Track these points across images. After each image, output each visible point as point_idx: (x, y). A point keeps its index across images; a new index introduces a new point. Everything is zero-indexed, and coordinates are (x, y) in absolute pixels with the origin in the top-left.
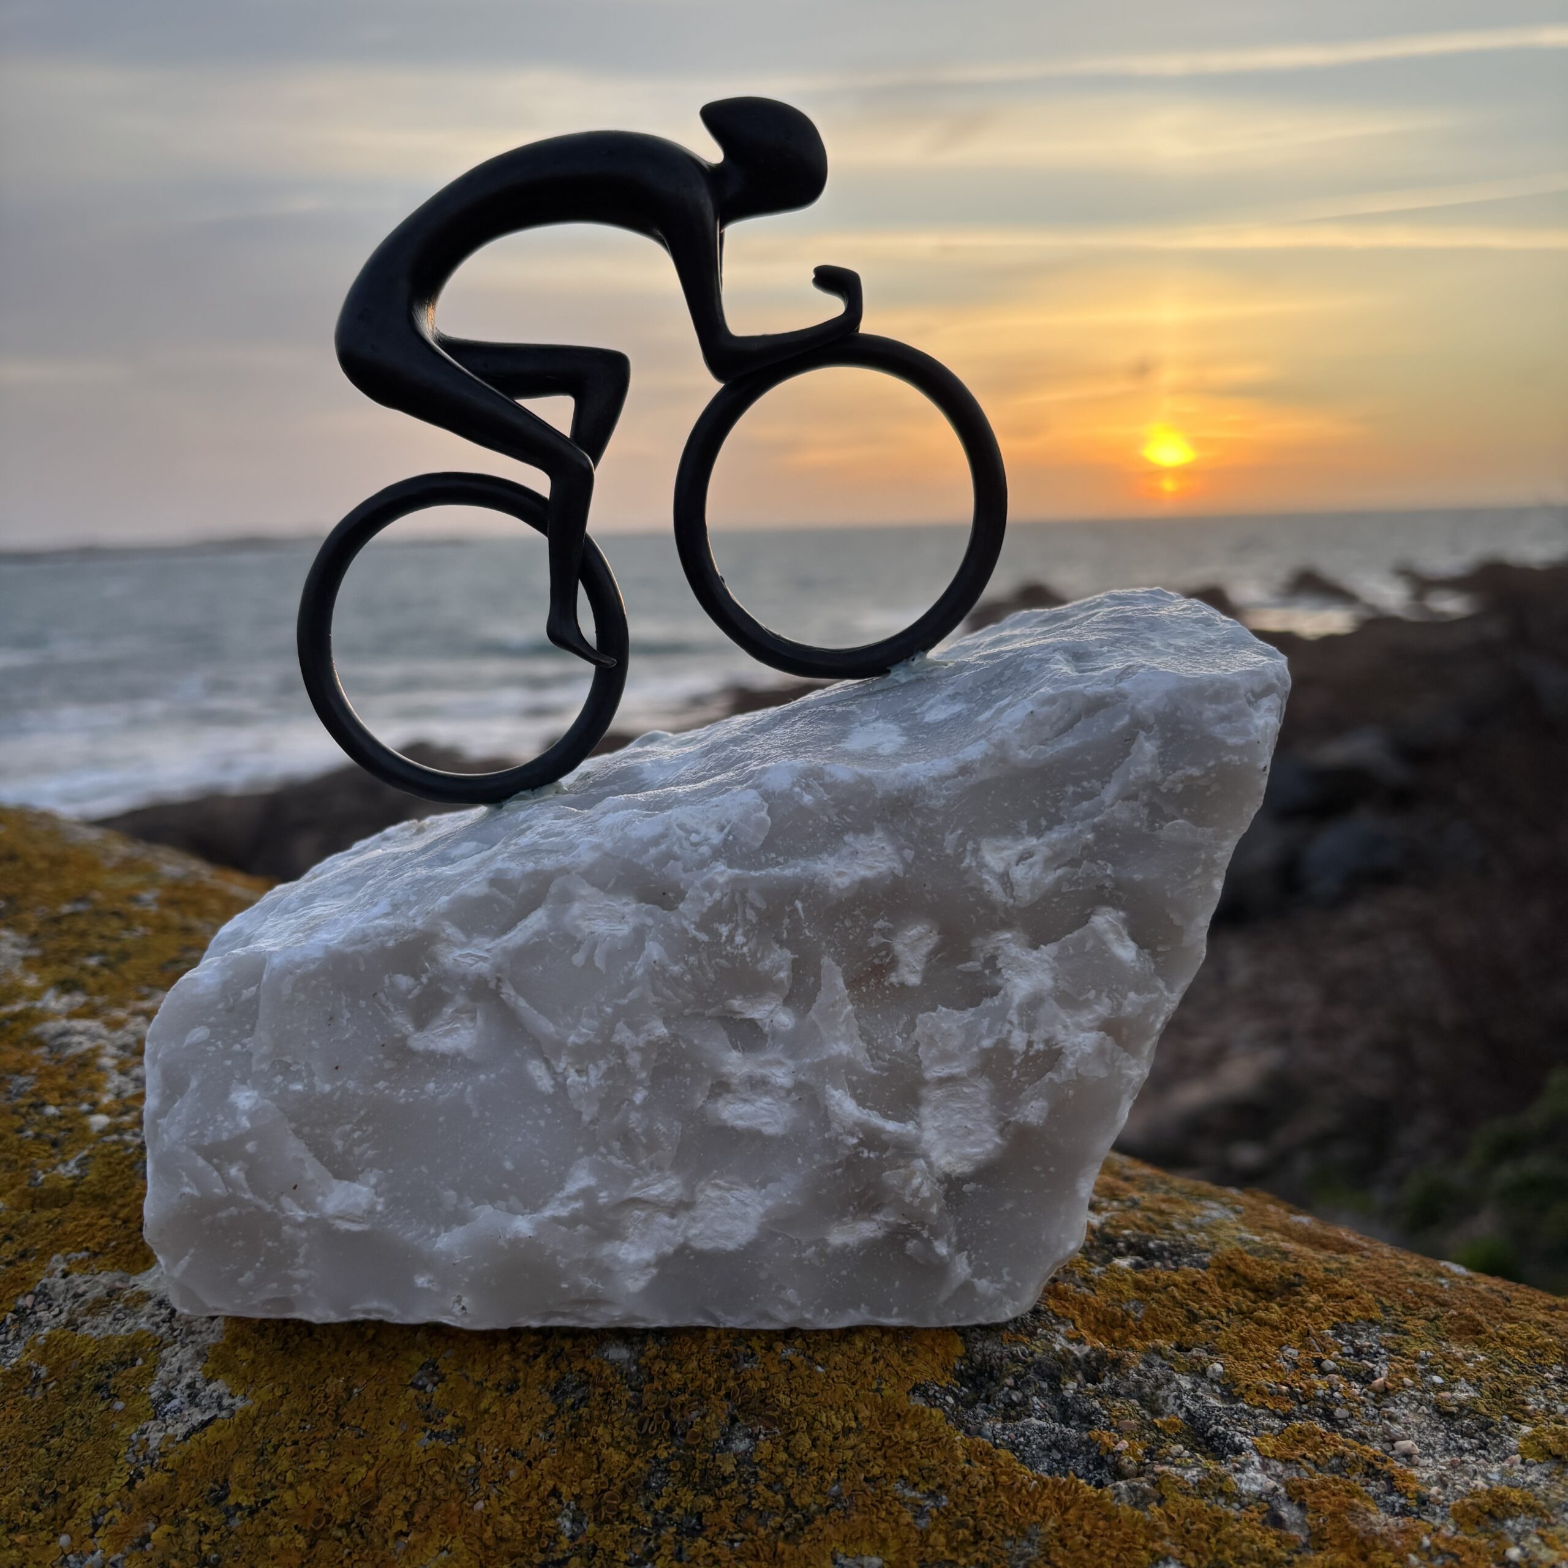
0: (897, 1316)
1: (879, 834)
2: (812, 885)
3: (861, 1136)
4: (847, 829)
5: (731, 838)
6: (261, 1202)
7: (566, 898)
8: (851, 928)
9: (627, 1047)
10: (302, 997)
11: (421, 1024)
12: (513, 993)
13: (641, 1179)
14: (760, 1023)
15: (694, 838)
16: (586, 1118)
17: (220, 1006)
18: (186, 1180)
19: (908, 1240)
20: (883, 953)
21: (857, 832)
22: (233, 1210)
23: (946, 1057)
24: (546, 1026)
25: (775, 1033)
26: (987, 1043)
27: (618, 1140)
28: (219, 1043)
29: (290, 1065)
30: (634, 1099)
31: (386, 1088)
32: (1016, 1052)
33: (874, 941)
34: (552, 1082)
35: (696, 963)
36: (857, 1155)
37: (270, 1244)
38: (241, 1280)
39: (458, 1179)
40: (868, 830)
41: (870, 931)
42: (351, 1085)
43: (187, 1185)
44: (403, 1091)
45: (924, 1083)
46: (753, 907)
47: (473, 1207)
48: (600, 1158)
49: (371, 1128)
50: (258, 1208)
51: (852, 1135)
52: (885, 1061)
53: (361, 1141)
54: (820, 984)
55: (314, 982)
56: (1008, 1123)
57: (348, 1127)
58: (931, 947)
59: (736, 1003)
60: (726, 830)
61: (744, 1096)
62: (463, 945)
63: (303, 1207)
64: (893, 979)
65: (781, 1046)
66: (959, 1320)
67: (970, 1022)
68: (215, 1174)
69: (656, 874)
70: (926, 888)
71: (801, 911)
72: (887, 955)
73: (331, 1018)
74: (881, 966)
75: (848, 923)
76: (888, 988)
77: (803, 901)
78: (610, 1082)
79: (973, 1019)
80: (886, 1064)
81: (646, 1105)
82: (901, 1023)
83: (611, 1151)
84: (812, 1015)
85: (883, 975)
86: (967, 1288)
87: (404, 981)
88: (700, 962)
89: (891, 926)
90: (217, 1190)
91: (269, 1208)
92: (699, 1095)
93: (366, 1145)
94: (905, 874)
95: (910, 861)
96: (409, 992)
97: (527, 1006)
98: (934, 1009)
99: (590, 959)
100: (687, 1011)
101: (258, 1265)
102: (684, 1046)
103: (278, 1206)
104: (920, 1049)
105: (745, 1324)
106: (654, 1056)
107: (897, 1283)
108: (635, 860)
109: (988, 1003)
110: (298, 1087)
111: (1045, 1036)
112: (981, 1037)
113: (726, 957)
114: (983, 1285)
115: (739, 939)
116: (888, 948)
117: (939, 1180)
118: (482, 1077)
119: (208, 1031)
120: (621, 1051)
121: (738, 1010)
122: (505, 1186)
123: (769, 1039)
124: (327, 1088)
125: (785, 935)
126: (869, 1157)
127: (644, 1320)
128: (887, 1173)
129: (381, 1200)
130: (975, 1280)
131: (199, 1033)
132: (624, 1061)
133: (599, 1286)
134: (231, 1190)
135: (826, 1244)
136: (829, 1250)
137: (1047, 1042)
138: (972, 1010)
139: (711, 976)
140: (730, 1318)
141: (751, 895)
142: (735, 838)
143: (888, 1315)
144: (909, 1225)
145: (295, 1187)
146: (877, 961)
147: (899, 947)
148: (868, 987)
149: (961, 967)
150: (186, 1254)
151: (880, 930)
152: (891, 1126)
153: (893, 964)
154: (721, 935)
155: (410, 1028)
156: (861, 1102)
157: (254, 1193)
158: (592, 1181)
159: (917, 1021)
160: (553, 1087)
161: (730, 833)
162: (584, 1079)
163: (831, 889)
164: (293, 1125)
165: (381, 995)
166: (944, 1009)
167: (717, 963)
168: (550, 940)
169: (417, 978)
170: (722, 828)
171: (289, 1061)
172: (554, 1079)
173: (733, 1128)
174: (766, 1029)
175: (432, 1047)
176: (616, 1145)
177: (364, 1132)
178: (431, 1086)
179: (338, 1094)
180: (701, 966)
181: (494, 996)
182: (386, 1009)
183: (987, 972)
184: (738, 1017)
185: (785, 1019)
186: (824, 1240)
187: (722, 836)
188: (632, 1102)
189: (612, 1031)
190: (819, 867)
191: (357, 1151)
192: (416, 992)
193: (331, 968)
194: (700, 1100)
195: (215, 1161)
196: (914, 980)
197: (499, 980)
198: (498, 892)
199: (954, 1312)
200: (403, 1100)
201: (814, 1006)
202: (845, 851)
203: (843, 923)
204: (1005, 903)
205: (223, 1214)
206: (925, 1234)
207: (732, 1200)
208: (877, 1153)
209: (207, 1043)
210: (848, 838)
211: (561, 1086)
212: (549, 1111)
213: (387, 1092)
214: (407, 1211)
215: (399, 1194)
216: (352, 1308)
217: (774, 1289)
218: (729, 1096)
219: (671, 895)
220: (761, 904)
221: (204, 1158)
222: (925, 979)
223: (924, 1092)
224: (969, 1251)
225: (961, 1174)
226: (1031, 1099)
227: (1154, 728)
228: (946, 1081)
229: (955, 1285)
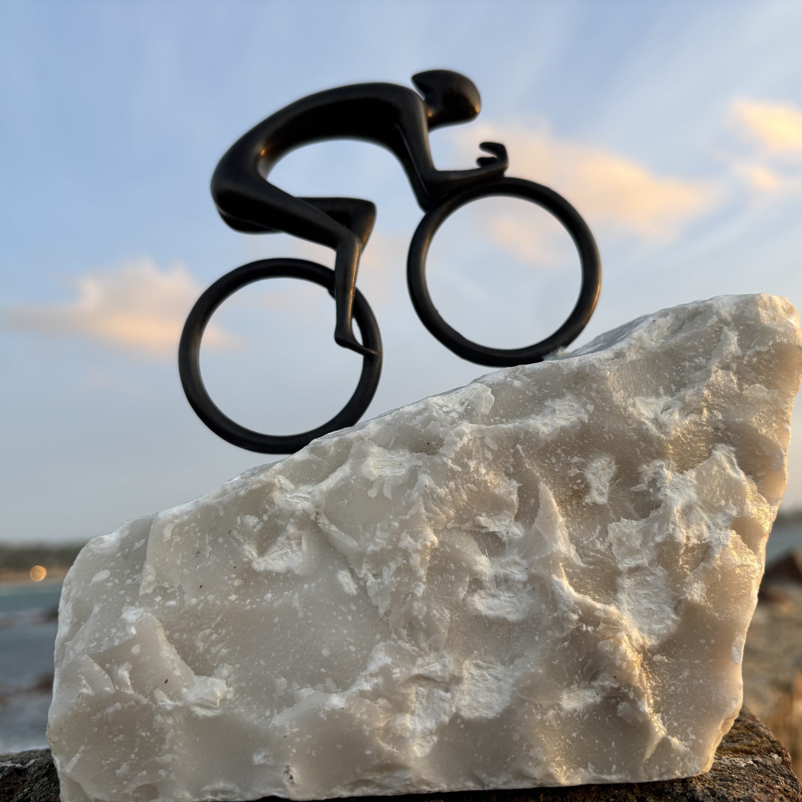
0: (616, 772)
1: (569, 397)
2: (527, 433)
3: (580, 613)
4: (545, 397)
5: (470, 407)
6: (141, 697)
7: (363, 456)
8: (556, 463)
9: (410, 551)
10: (178, 539)
11: (262, 552)
12: (327, 522)
13: (423, 659)
14: (499, 535)
15: (445, 409)
16: (382, 611)
17: (119, 554)
18: (84, 682)
19: (618, 703)
20: (579, 481)
21: (553, 398)
22: (118, 705)
23: (632, 552)
24: (351, 543)
25: (511, 542)
26: (659, 539)
27: (405, 627)
28: (116, 580)
29: (167, 589)
30: (416, 592)
31: (236, 599)
32: (679, 544)
33: (574, 471)
34: (356, 586)
35: (454, 487)
36: (578, 629)
37: (144, 734)
38: (118, 771)
39: (288, 667)
40: (561, 396)
41: (569, 465)
42: (211, 597)
43: (85, 687)
44: (249, 601)
45: (618, 573)
46: (489, 449)
47: (299, 690)
48: (392, 643)
49: (224, 632)
50: (137, 702)
51: (574, 612)
52: (590, 557)
53: (218, 642)
54: (539, 503)
55: (187, 528)
56: (680, 602)
57: (208, 631)
58: (612, 474)
59: (483, 520)
60: (466, 404)
61: (493, 591)
62: (293, 491)
63: (171, 698)
64: (588, 500)
65: (516, 550)
66: (661, 775)
67: (644, 528)
68: (107, 676)
69: (422, 430)
70: (604, 430)
71: (521, 451)
72: (582, 483)
73: (198, 553)
74: (578, 491)
75: (553, 460)
76: (584, 507)
77: (521, 444)
78: (399, 579)
79: (646, 525)
80: (591, 559)
81: (426, 597)
82: (597, 531)
83: (400, 638)
84: (536, 525)
85: (580, 498)
86: (665, 744)
87: (251, 520)
88: (457, 486)
89: (583, 460)
90: (107, 689)
91: (145, 701)
92: (461, 589)
93: (220, 645)
94: (589, 420)
95: (592, 412)
96: (254, 527)
97: (338, 530)
98: (619, 520)
99: (381, 492)
100: (450, 525)
101: (133, 756)
102: (449, 550)
103: (153, 699)
104: (613, 549)
105: (505, 783)
106: (428, 558)
107: (613, 744)
108: (407, 423)
109: (653, 514)
110: (172, 603)
111: (698, 533)
112: (655, 535)
113: (474, 483)
114: (675, 741)
115: (483, 471)
116: (581, 476)
117: (637, 651)
118: (306, 586)
119: (109, 572)
120: (406, 554)
121: (484, 525)
122: (323, 670)
123: (507, 546)
124: (194, 601)
125: (512, 469)
126: (587, 631)
127: (428, 784)
128: (601, 642)
129: (231, 689)
130: (670, 737)
131: (103, 575)
132: (408, 561)
133: (395, 750)
134: (117, 688)
135: (560, 708)
136: (562, 714)
137: (699, 537)
138: (644, 520)
139: (465, 497)
140: (493, 779)
141: (488, 440)
142: (472, 408)
143: (609, 773)
144: (619, 688)
145: (166, 682)
146: (576, 487)
147: (590, 476)
148: (571, 506)
149: (633, 489)
150: (77, 752)
151: (576, 463)
152: (599, 605)
153: (587, 488)
154: (469, 467)
155: (255, 553)
156: (577, 590)
157: (135, 691)
158: (388, 660)
159: (608, 529)
160: (357, 589)
161: (468, 405)
162: (380, 580)
163: (540, 434)
164: (168, 632)
165: (235, 533)
166: (626, 520)
167: (468, 487)
168: (352, 482)
169: (260, 517)
170: (463, 404)
171: (167, 586)
172: (358, 584)
173: (486, 617)
174: (505, 539)
175: (270, 567)
176: (404, 632)
177: (219, 634)
178: (269, 596)
179: (202, 605)
180: (457, 489)
181: (315, 524)
182: (238, 541)
183: (651, 490)
184: (484, 531)
185: (517, 531)
186: (558, 705)
187: (464, 407)
188: (414, 595)
189: (399, 540)
190: (531, 422)
191: (213, 650)
192: (259, 527)
193: (199, 516)
194: (462, 593)
195: (107, 665)
196: (602, 500)
197: (317, 513)
198: (316, 457)
199: (657, 767)
200: (248, 607)
201: (537, 520)
202: (546, 411)
203: (550, 460)
204: (659, 437)
205: (110, 710)
206: (632, 695)
207: (489, 677)
208: (592, 627)
209: (107, 580)
210: (548, 403)
211: (363, 589)
212: (354, 608)
213: (237, 602)
214: (249, 698)
215: (243, 684)
216: (203, 789)
217: (524, 748)
218: (482, 592)
219: (433, 443)
220: (494, 447)
221: (99, 664)
222: (610, 499)
223: (619, 580)
224: (662, 713)
225: (650, 646)
226: (694, 582)
227: (733, 324)
228: (634, 571)
229: (656, 742)
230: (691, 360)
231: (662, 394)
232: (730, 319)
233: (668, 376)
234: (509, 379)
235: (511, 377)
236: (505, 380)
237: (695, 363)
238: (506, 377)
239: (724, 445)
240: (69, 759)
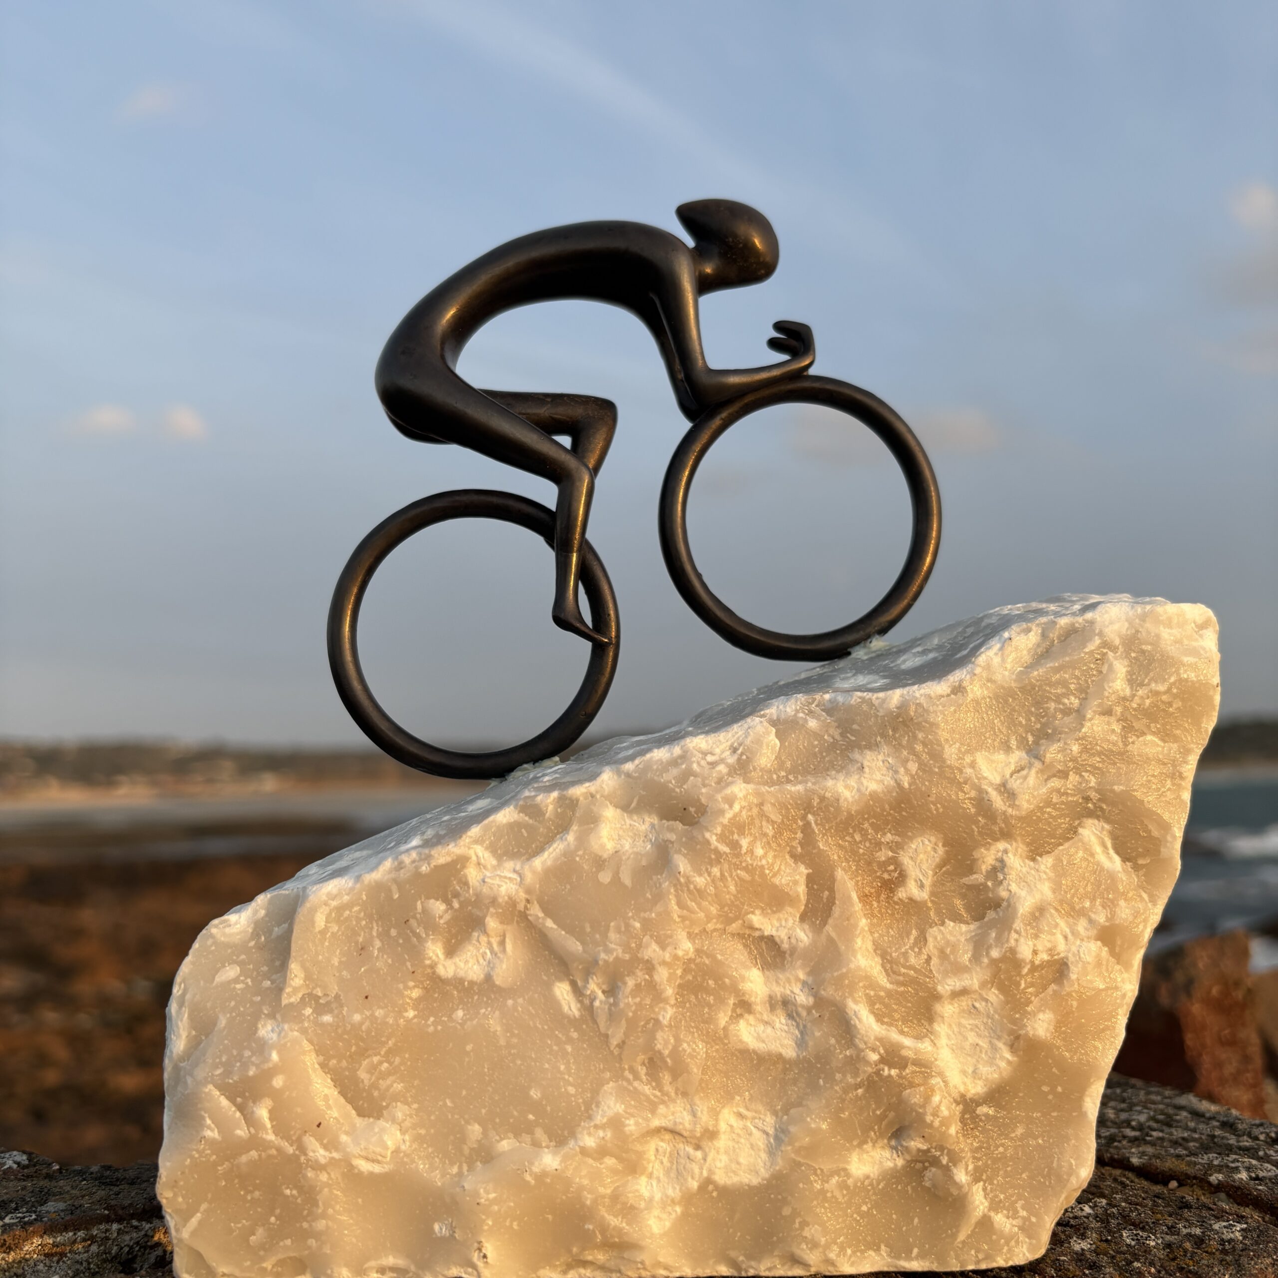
0: (917, 1258)
1: (885, 749)
2: (822, 799)
3: (882, 1051)
4: (852, 746)
5: (744, 757)
6: (285, 1145)
7: (592, 820)
8: (860, 842)
9: (655, 962)
10: (335, 928)
11: (451, 951)
12: (541, 915)
13: (667, 1107)
14: (777, 939)
15: (710, 758)
16: (614, 1042)
17: (252, 944)
18: (209, 1122)
19: (925, 1168)
20: (892, 867)
21: (861, 748)
22: (254, 1154)
23: (958, 969)
24: (575, 946)
25: (793, 950)
26: (995, 953)
27: (643, 1064)
28: (249, 980)
29: (319, 997)
30: (661, 1018)
31: (415, 1017)
32: (1023, 960)
33: (883, 855)
34: (579, 1005)
35: (718, 874)
36: (878, 1073)
37: (288, 1192)
38: (253, 1238)
39: (483, 1111)
40: (872, 746)
41: (878, 845)
42: (379, 1013)
43: (209, 1128)
44: (432, 1019)
45: (937, 997)
46: (768, 820)
47: (498, 1142)
48: (625, 1083)
49: (397, 1060)
50: (279, 1150)
51: (874, 1050)
52: (900, 975)
53: (389, 1073)
54: (835, 898)
55: (347, 912)
56: (1018, 1038)
57: (376, 1059)
58: (938, 860)
59: (756, 919)
60: (739, 752)
61: (765, 1017)
62: (495, 868)
63: (326, 1147)
64: (902, 894)
65: (799, 963)
66: (978, 1262)
67: (976, 935)
68: (238, 1114)
69: (678, 790)
70: (930, 799)
71: (813, 825)
72: (896, 870)
73: (362, 949)
74: (890, 881)
75: (858, 837)
76: (896, 903)
77: (814, 814)
78: (638, 999)
79: (980, 931)
80: (901, 978)
81: (674, 1026)
82: (912, 938)
83: (637, 1077)
84: (829, 929)
85: (892, 891)
86: (985, 1223)
87: (438, 907)
88: (722, 875)
89: (897, 839)
90: (239, 1132)
91: (290, 1150)
92: (721, 1015)
93: (391, 1078)
94: (910, 785)
95: (914, 773)
96: (441, 917)
97: (555, 926)
98: (943, 924)
99: (616, 879)
100: (710, 926)
101: (273, 1219)
102: (707, 962)
103: (302, 1149)
104: (932, 963)
105: (769, 1269)
106: (679, 972)
107: (916, 1220)
108: (656, 778)
109: (991, 915)
110: (327, 1018)
111: (1049, 945)
112: (990, 947)
113: (746, 869)
114: (1000, 1219)
115: (759, 852)
116: (895, 861)
117: (955, 1101)
118: (510, 1002)
119: (238, 968)
120: (650, 967)
121: (757, 926)
122: (531, 1117)
123: (787, 956)
124: (357, 1017)
125: (799, 849)
126: (890, 1076)
127: (666, 1268)
128: (908, 1091)
129: (407, 1137)
130: (992, 1214)
131: (231, 972)
132: (651, 976)
133: (624, 1225)
134: (252, 1130)
135: (848, 1175)
136: (850, 1182)
137: (1051, 951)
138: (977, 924)
139: (732, 888)
140: (753, 1263)
141: (768, 808)
142: (747, 757)
143: (909, 1258)
144: (928, 1150)
145: (319, 1125)
146: (886, 876)
147: (906, 861)
148: (879, 902)
149: (965, 880)
150: (197, 1211)
151: (888, 843)
152: (907, 1042)
153: (902, 877)
154: (741, 847)
155: (441, 956)
156: (879, 1018)
157: (276, 1135)
158: (620, 1108)
159: (927, 936)
160: (579, 1010)
161: (742, 754)
162: (612, 1000)
163: (841, 801)
164: (321, 1058)
165: (414, 923)
166: (952, 924)
167: (737, 875)
168: (577, 859)
169: (448, 902)
170: (734, 750)
171: (320, 994)
172: (581, 1002)
173: (754, 1052)
174: (785, 946)
175: (461, 974)
176: (642, 1071)
177: (390, 1063)
178: (460, 1013)
179: (367, 1023)
180: (723, 877)
181: (524, 916)
182: (418, 936)
183: (989, 884)
184: (757, 934)
185: (803, 936)
186: (845, 1170)
187: (736, 757)
188: (657, 1022)
189: (640, 946)
190: (830, 783)
191: (383, 1084)
192: (447, 917)
193: (364, 897)
194: (723, 1019)
195: (239, 1100)
196: (921, 895)
197: (528, 901)
198: (527, 818)
199: (973, 1252)
200: (431, 1029)
201: (830, 921)
202: (853, 768)
203: (853, 837)
204: (1005, 812)
205: (244, 1159)
206: (944, 1160)
207: (754, 1130)
208: (897, 1071)
209: (236, 980)
210: (856, 755)
211: (589, 1009)
212: (575, 1035)
213: (415, 1020)
214: (430, 1150)
215: (423, 1132)
216: (366, 1266)
217: (797, 1225)
218: (751, 1018)
219: (692, 810)
220: (776, 817)
221: (227, 1098)
222: (933, 894)
223: (938, 1007)
224: (985, 1182)
225: (975, 1095)
226: (1040, 1011)
227: (1121, 649)
228: (957, 994)
229: (973, 1221)
230: (1058, 700)
231: (1014, 747)
232: (1117, 642)
233: (1024, 722)
234: (801, 715)
235: (804, 713)
236: (795, 715)
237: (1064, 704)
238: (797, 711)
239: (1096, 822)
240: (186, 1220)
